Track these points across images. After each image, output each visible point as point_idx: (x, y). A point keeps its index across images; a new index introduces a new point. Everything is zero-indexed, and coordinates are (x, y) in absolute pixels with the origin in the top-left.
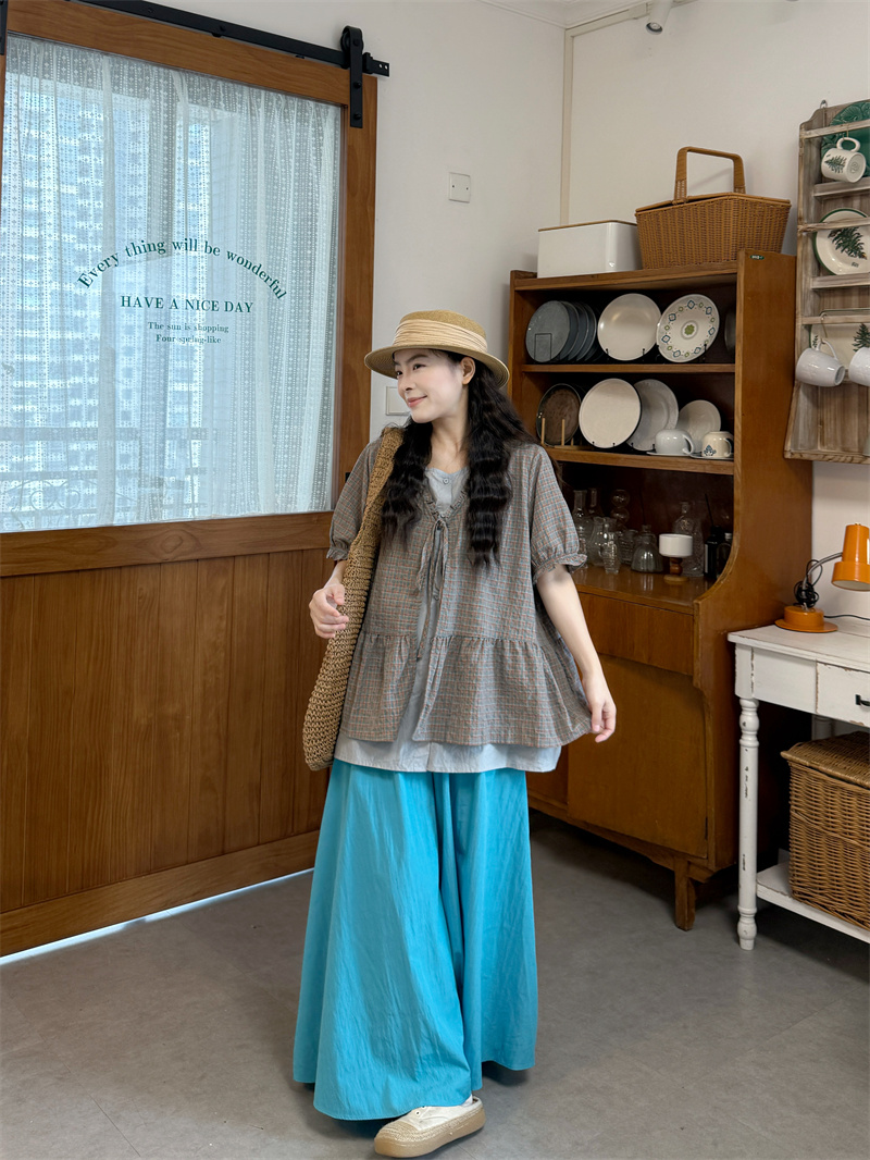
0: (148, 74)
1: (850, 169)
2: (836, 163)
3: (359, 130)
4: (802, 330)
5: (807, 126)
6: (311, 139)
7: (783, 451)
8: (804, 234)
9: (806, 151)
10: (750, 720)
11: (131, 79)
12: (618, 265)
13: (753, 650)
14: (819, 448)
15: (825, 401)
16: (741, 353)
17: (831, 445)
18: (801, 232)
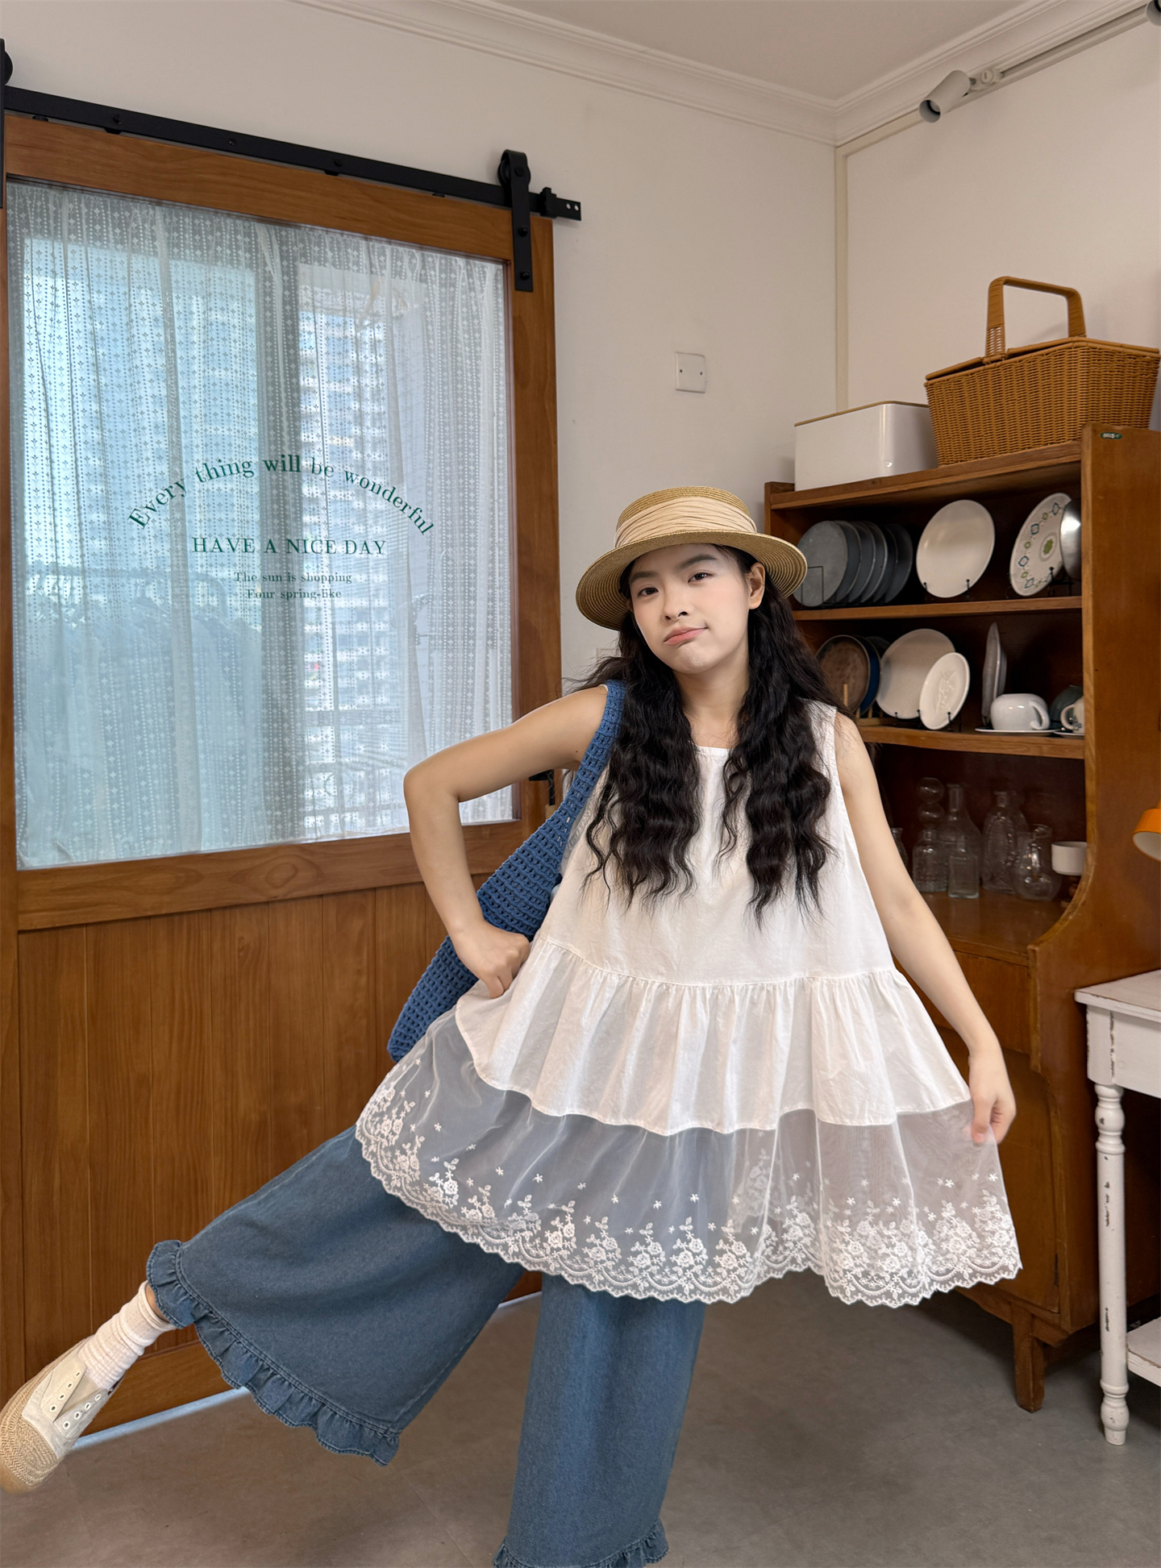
0: (219, 229)
3: (528, 294)
10: (1110, 1115)
11: (197, 237)
13: (1113, 1015)
16: (1090, 580)
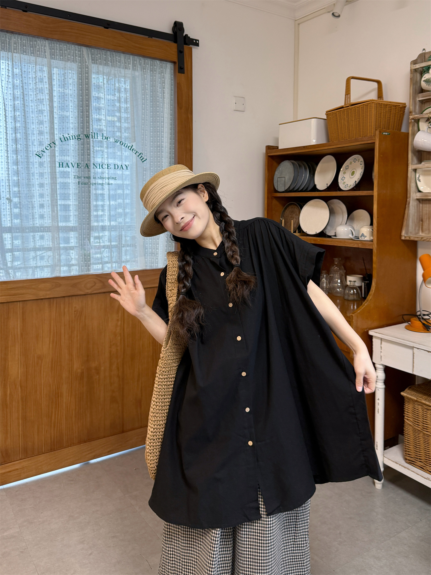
2: (428, 81)
3: (183, 74)
4: (411, 172)
5: (415, 62)
7: (401, 236)
8: (413, 121)
9: (414, 76)
10: (380, 375)
11: (61, 52)
13: (381, 339)
14: (420, 233)
15: (424, 209)
16: (377, 185)
17: (427, 232)
18: (411, 119)
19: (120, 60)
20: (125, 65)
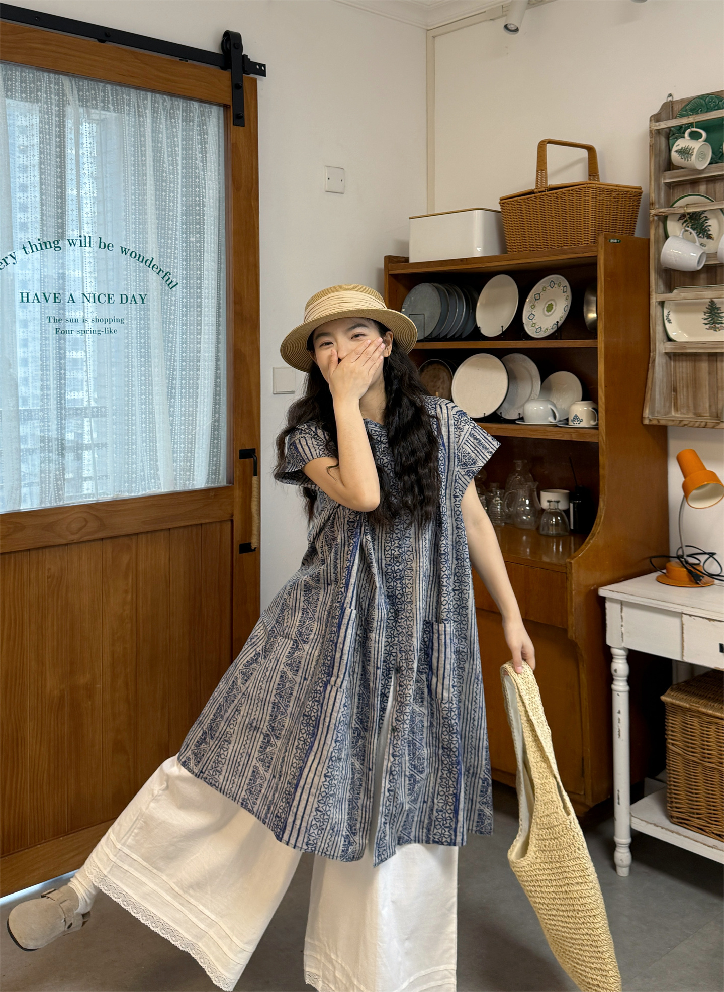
0: (39, 80)
1: (698, 157)
2: (685, 152)
3: (241, 128)
4: (656, 306)
5: (656, 118)
6: (197, 137)
7: (643, 418)
8: (656, 218)
9: (656, 141)
10: (620, 667)
11: (23, 85)
12: (485, 249)
14: (674, 414)
15: (677, 370)
16: (603, 330)
17: (684, 411)
18: (653, 216)
19: (129, 100)
20: (139, 111)
